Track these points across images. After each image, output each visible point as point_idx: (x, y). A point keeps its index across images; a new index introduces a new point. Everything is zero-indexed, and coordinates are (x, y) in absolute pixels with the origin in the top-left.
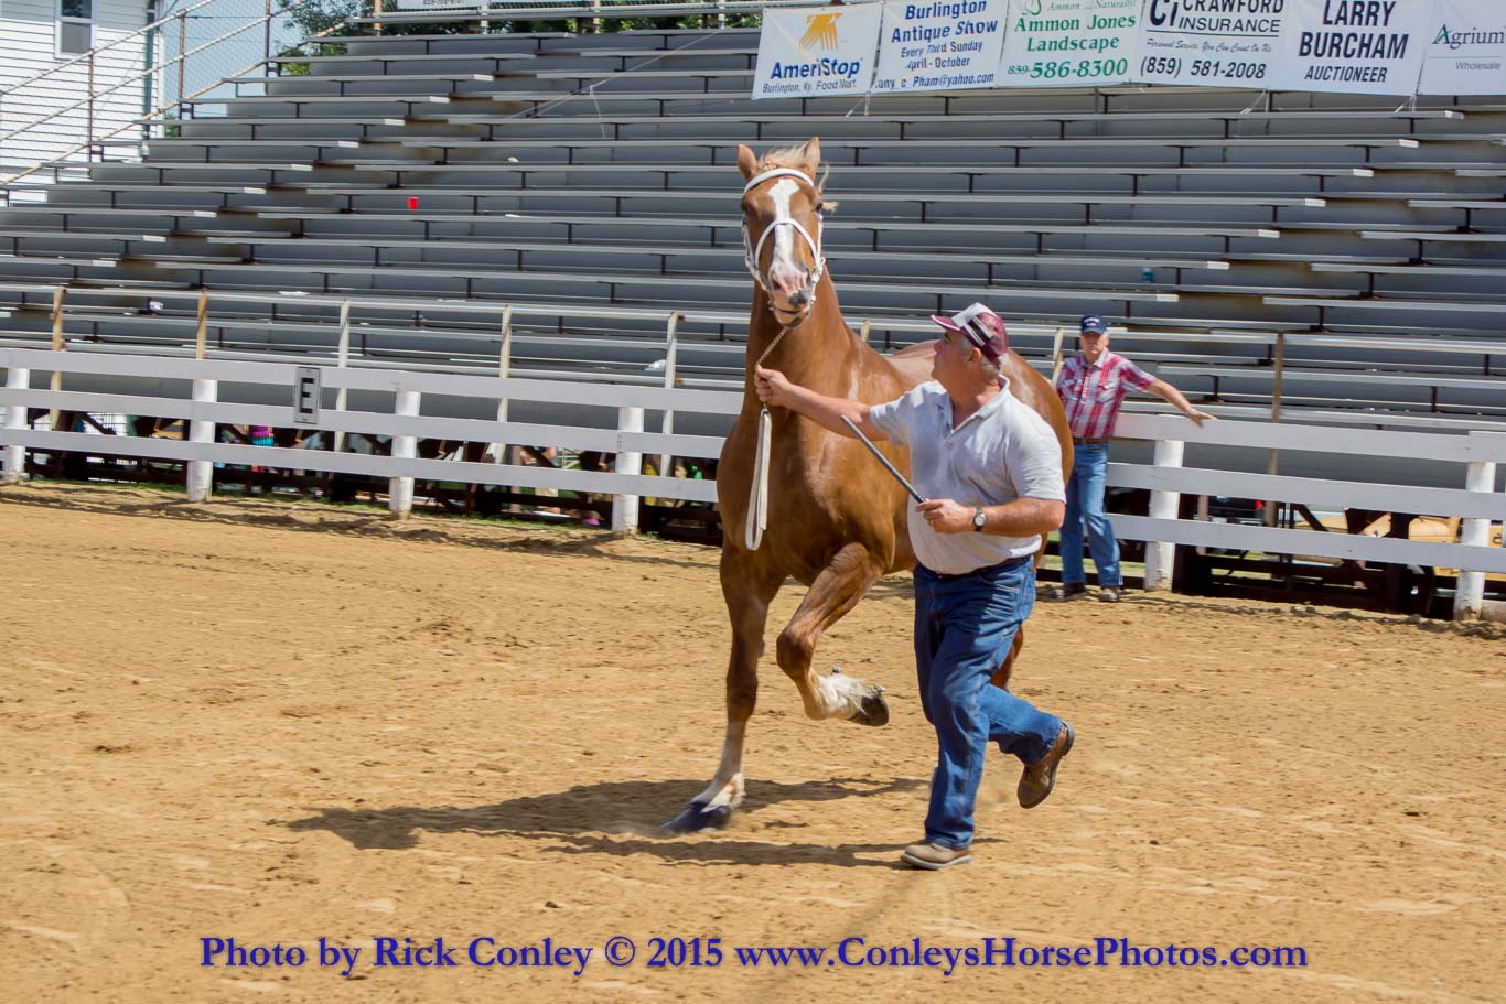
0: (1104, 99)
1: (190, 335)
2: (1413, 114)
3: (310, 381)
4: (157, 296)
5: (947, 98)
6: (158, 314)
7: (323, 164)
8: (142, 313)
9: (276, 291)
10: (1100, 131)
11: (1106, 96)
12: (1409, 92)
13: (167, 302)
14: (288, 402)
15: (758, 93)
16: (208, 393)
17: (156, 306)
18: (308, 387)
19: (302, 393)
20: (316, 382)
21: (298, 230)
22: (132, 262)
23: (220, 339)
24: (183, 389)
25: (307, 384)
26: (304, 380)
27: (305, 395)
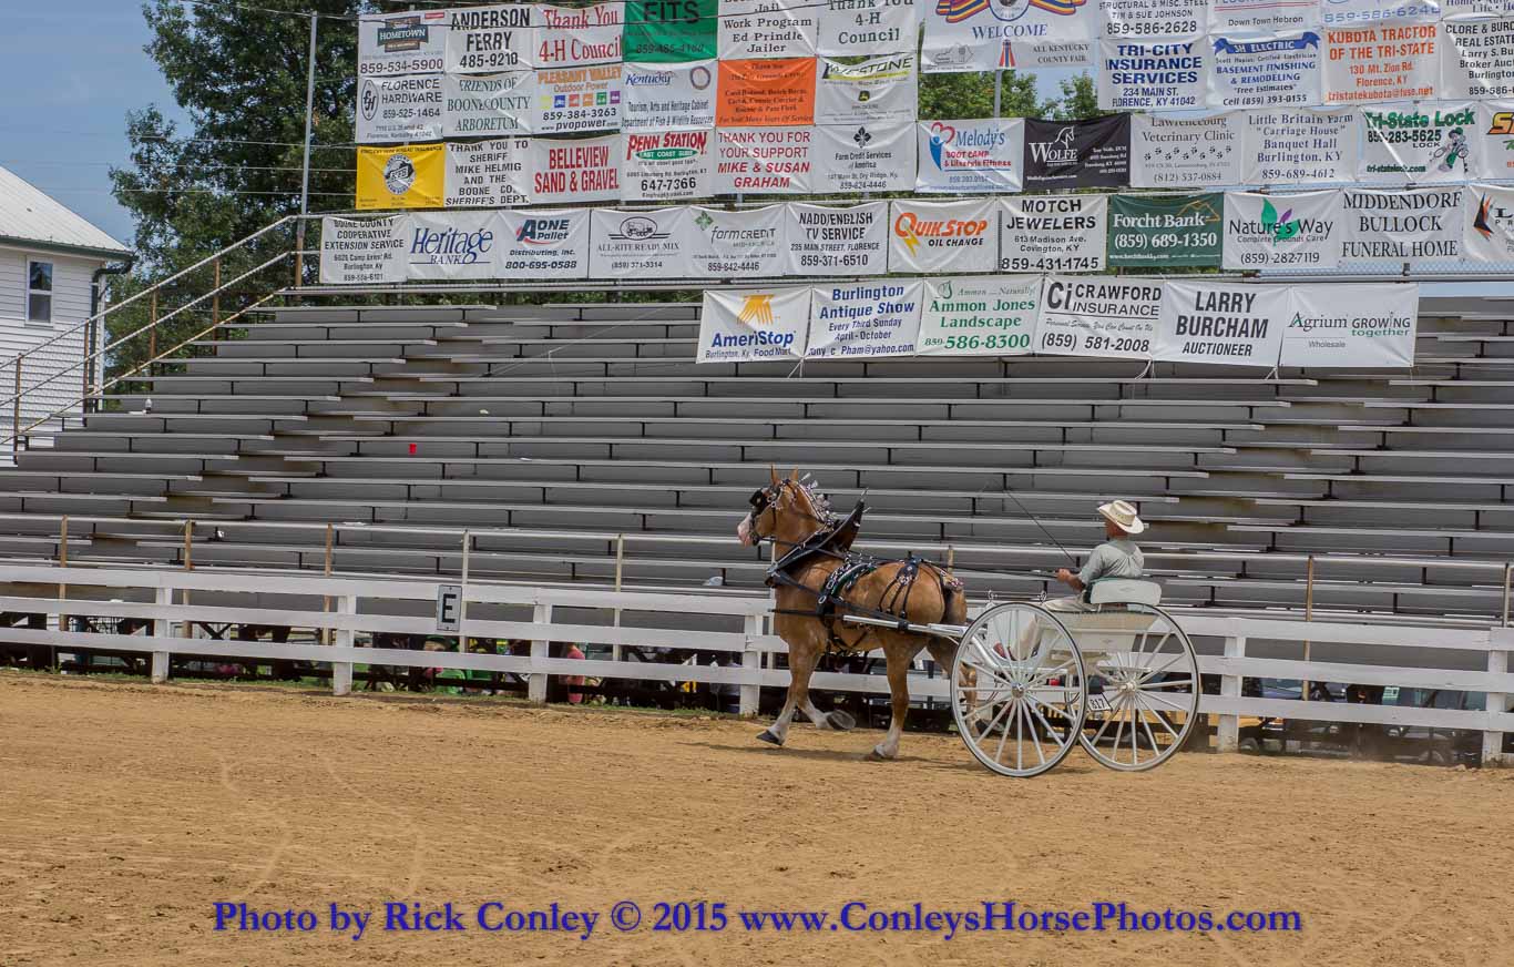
0: (1004, 366)
2: (1277, 381)
3: (454, 596)
5: (865, 364)
7: (316, 415)
8: (210, 540)
10: (1002, 392)
11: (1006, 363)
12: (1273, 364)
13: (228, 531)
14: (433, 615)
15: (701, 359)
17: (220, 535)
18: (449, 602)
19: (445, 606)
20: (458, 597)
21: (325, 471)
22: (179, 498)
25: (448, 599)
26: (446, 596)
27: (446, 608)
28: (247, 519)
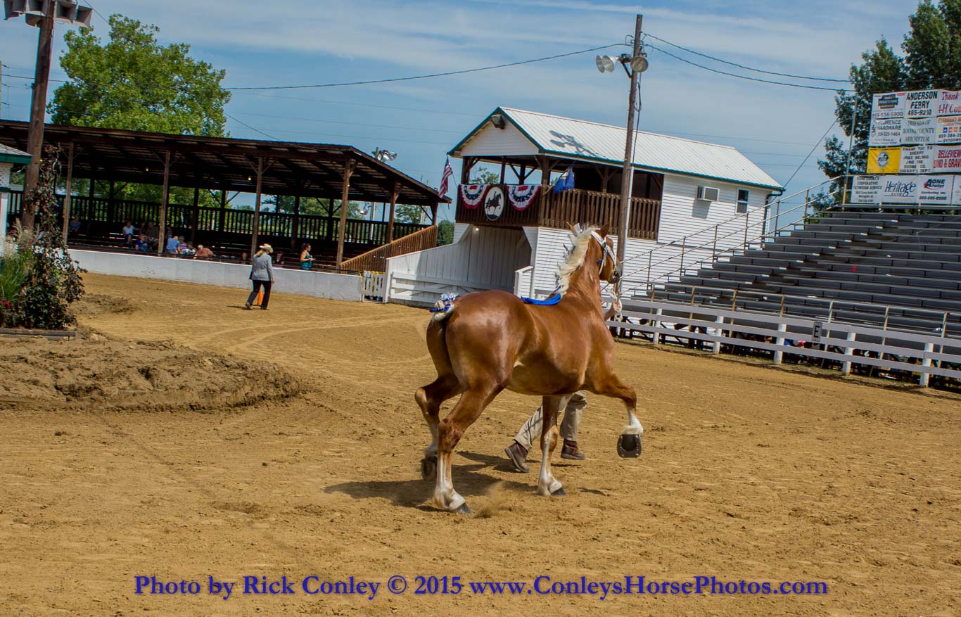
1: (778, 309)
3: (819, 327)
4: (766, 295)
6: (766, 301)
7: (823, 254)
8: (760, 300)
9: (806, 296)
13: (768, 297)
14: (811, 334)
16: (783, 328)
17: (765, 298)
18: (817, 329)
19: (817, 331)
21: (814, 275)
22: (758, 283)
23: (787, 311)
24: (775, 327)
25: (817, 328)
26: (817, 326)
27: (816, 331)
28: (778, 293)
